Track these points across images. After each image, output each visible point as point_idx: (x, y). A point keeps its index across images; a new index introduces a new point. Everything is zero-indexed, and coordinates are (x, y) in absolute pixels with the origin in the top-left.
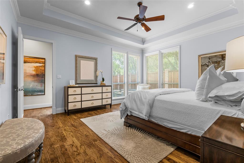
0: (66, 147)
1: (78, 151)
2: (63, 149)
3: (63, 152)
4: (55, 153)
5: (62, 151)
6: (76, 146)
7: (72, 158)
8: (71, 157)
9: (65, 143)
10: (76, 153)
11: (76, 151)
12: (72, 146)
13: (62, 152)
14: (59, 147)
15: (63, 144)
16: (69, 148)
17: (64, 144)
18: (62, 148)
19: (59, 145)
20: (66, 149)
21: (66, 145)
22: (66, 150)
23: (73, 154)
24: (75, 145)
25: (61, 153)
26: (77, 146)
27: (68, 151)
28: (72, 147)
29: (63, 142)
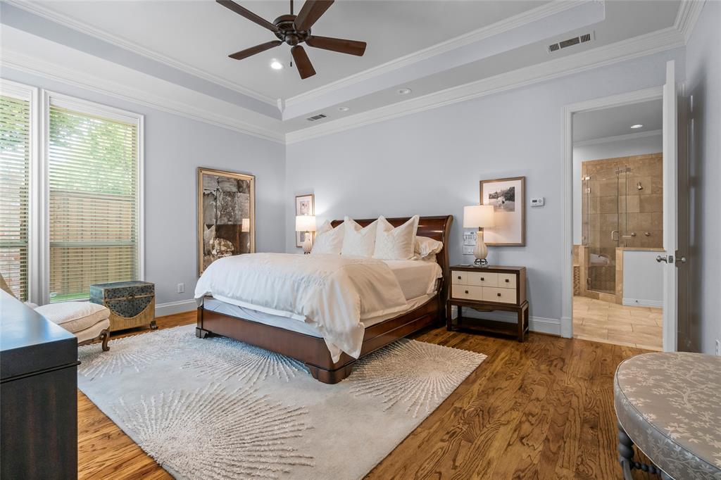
0: (541, 448)
1: (524, 419)
2: (553, 447)
3: (558, 442)
4: (580, 453)
5: (559, 447)
6: (515, 431)
7: (550, 418)
8: (549, 420)
9: (535, 462)
10: (533, 420)
11: (527, 423)
12: (522, 438)
13: (561, 442)
14: (560, 462)
15: (543, 462)
16: (537, 440)
17: (540, 461)
18: (554, 454)
19: (557, 469)
20: (546, 441)
21: (537, 451)
22: (547, 439)
23: (541, 421)
24: (515, 435)
25: (565, 443)
26: (513, 429)
27: (545, 435)
28: (527, 436)
29: (536, 472)
